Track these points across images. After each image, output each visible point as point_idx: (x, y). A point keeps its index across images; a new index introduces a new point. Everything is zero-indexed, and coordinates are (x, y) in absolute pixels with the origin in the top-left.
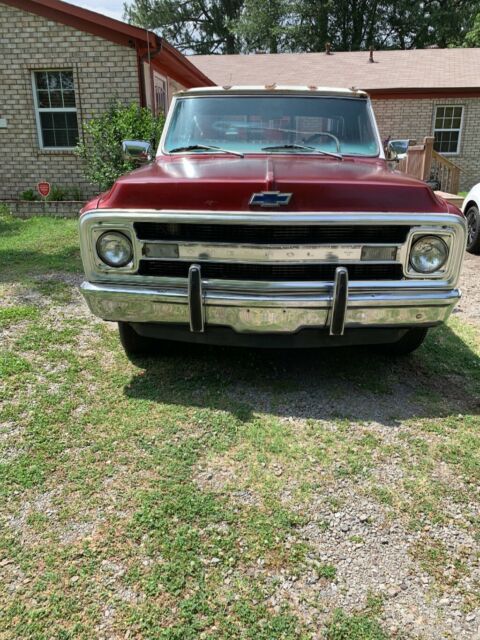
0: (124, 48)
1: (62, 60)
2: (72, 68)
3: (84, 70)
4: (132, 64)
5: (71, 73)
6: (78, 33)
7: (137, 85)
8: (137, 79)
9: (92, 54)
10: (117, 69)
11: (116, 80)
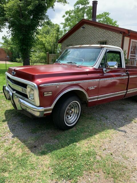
0: (119, 34)
1: (105, 39)
2: (106, 41)
3: (109, 41)
4: (121, 38)
5: (106, 42)
6: (110, 32)
7: (121, 44)
8: (121, 42)
9: (112, 37)
10: (117, 40)
11: (116, 43)
